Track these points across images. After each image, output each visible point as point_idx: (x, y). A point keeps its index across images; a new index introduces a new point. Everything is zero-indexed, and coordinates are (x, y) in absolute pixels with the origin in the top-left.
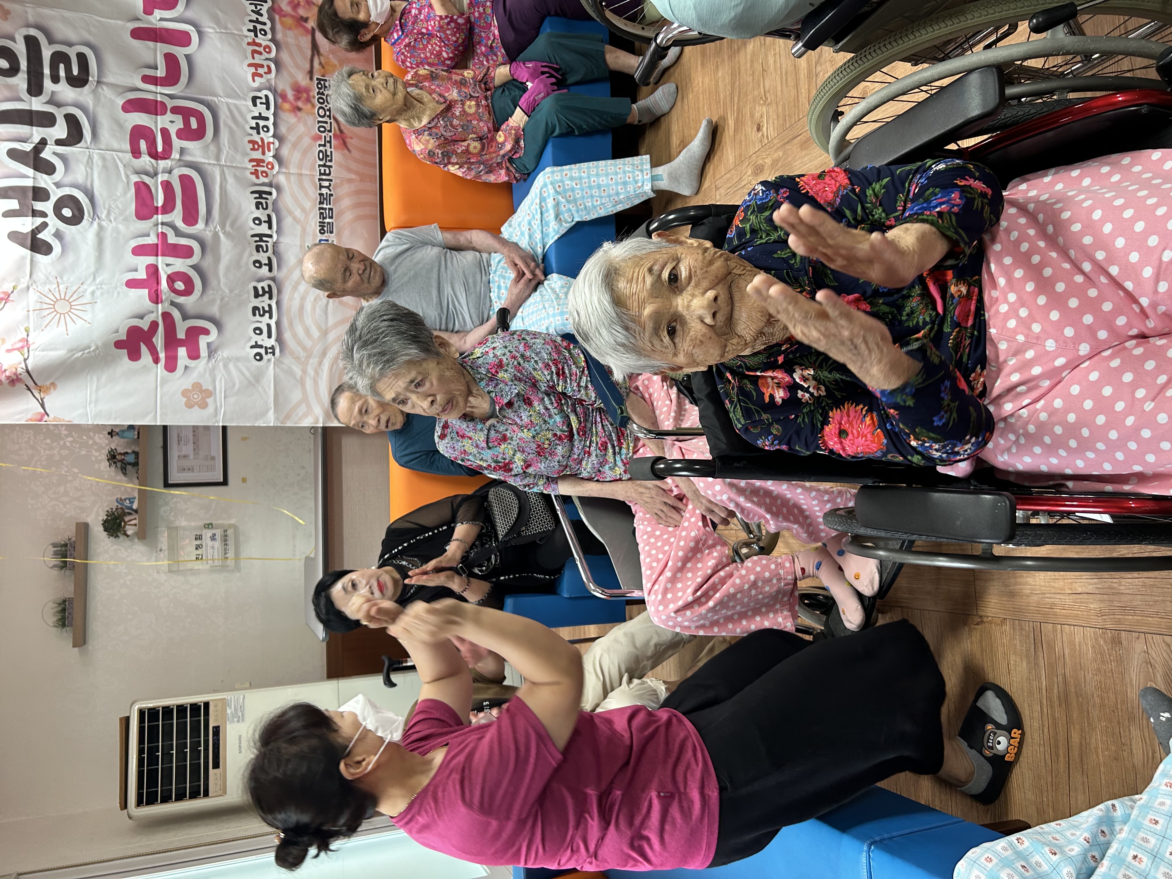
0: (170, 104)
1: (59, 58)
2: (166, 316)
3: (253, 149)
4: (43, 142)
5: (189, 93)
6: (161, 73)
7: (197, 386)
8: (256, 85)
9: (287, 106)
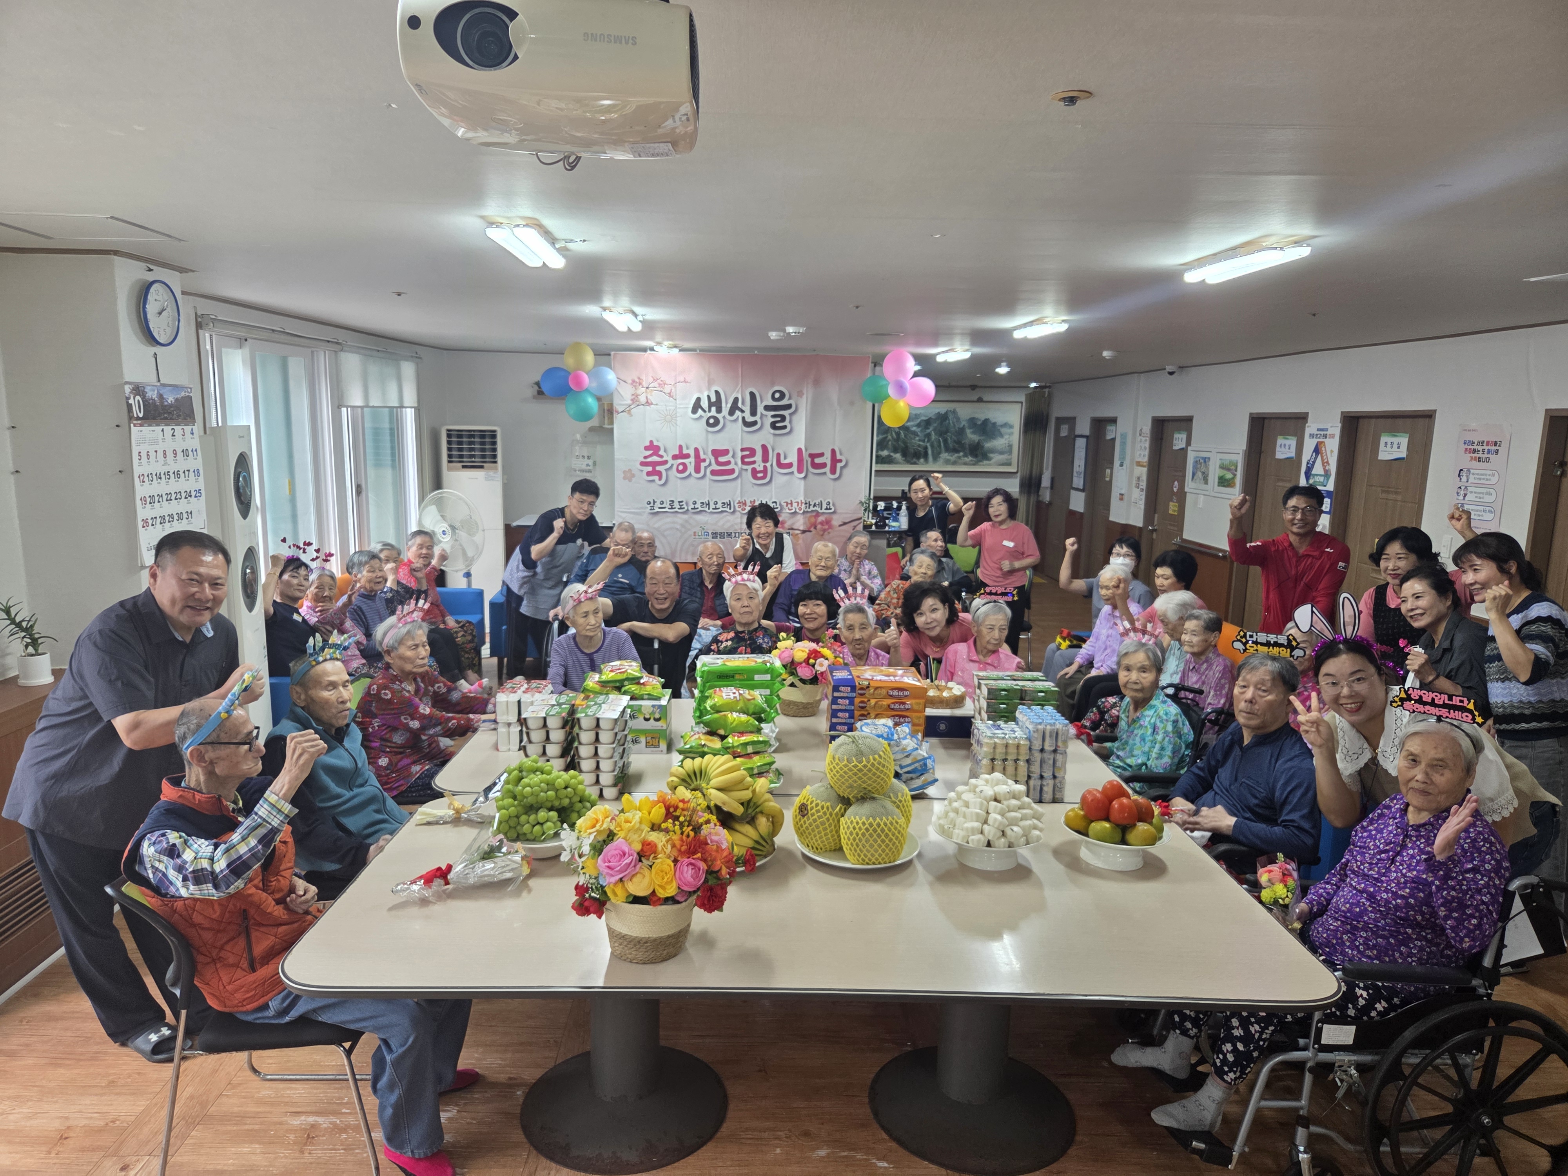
0: (768, 465)
1: (783, 418)
2: (666, 462)
4: (743, 411)
5: (775, 474)
6: (783, 461)
7: (633, 476)
8: (783, 504)
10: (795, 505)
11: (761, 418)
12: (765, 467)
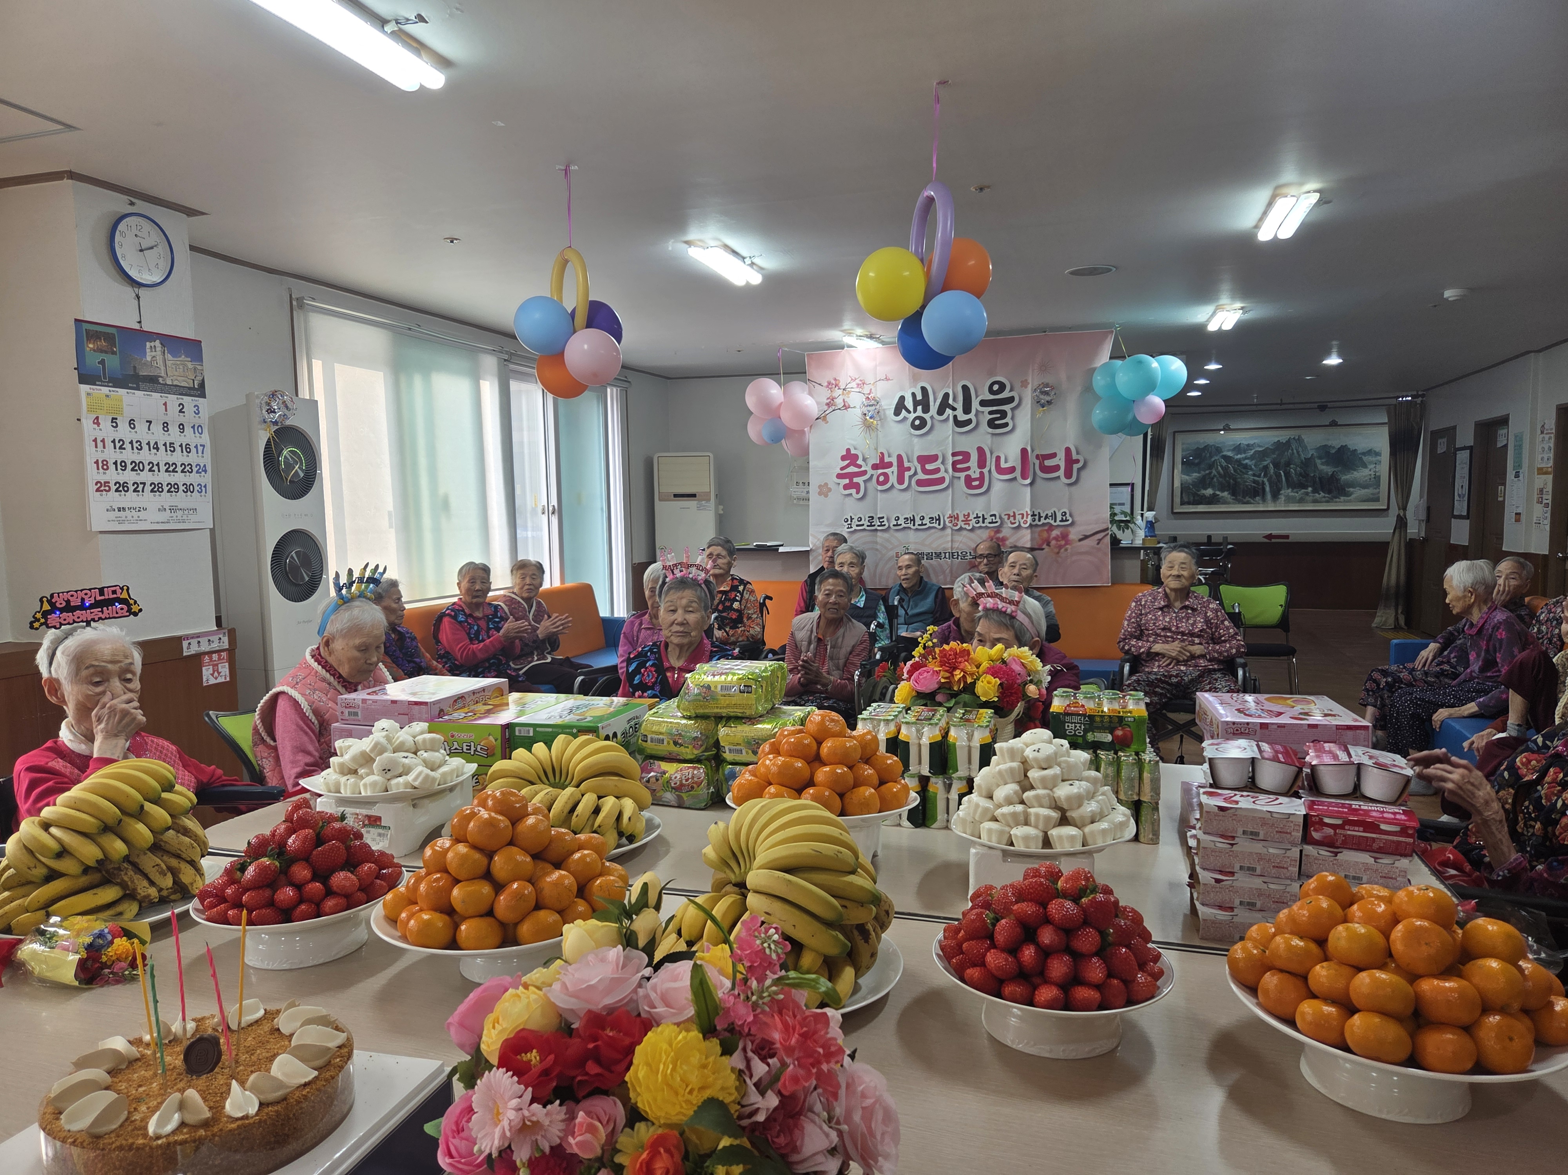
0: (985, 471)
1: (1004, 414)
2: (864, 473)
3: (964, 515)
4: (954, 409)
5: (993, 480)
6: (1003, 465)
7: (830, 490)
8: (1003, 516)
9: (992, 534)
10: (1018, 517)
11: (976, 415)
12: (982, 474)
